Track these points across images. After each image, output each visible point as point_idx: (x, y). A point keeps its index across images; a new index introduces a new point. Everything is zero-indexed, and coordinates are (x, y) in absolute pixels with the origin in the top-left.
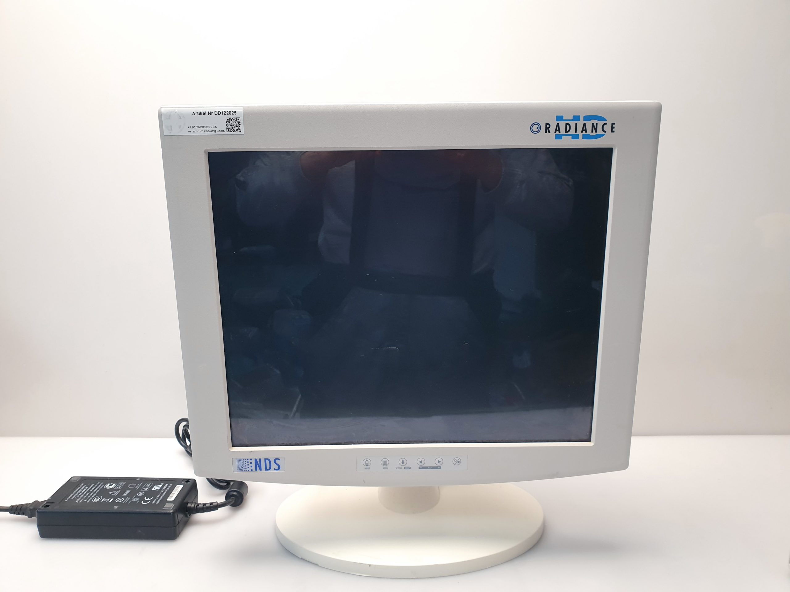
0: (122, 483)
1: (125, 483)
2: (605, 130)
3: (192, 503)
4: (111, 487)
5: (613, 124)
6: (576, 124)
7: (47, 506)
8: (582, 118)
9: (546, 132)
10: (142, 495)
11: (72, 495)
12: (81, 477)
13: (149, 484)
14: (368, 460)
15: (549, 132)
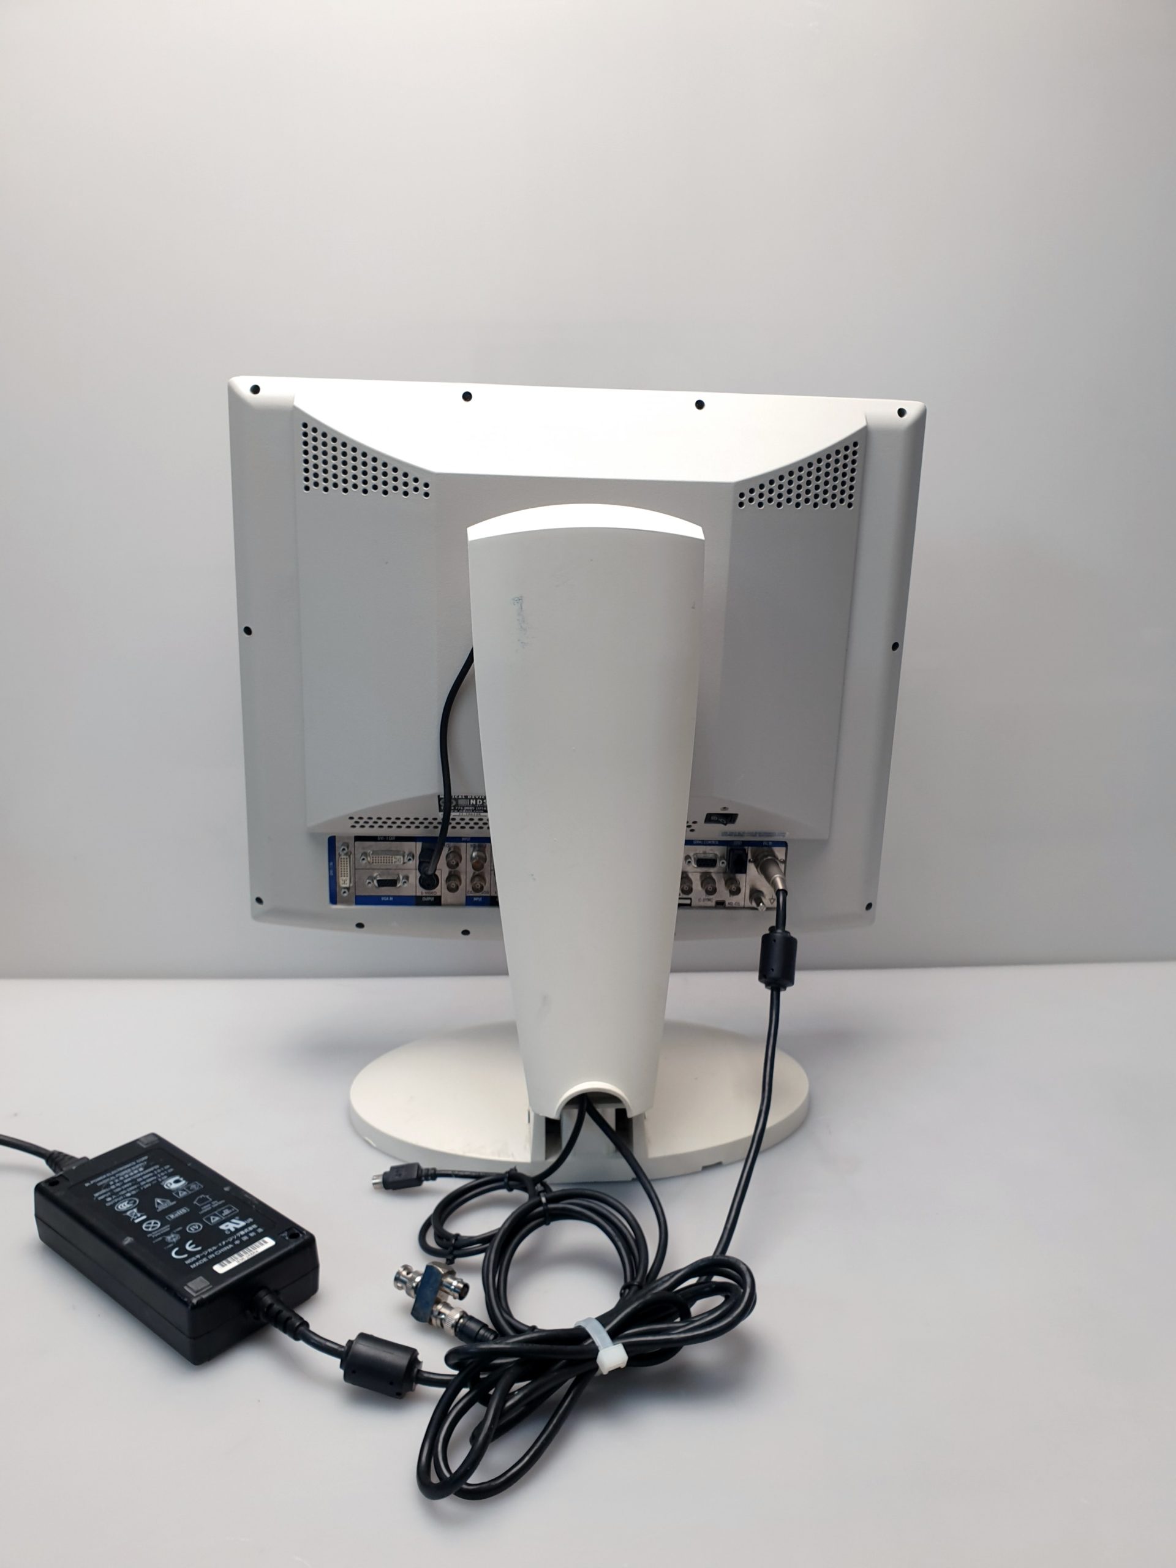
3: (269, 1292)
4: (174, 1186)
10: (193, 1231)
12: (161, 1139)
13: (230, 1208)
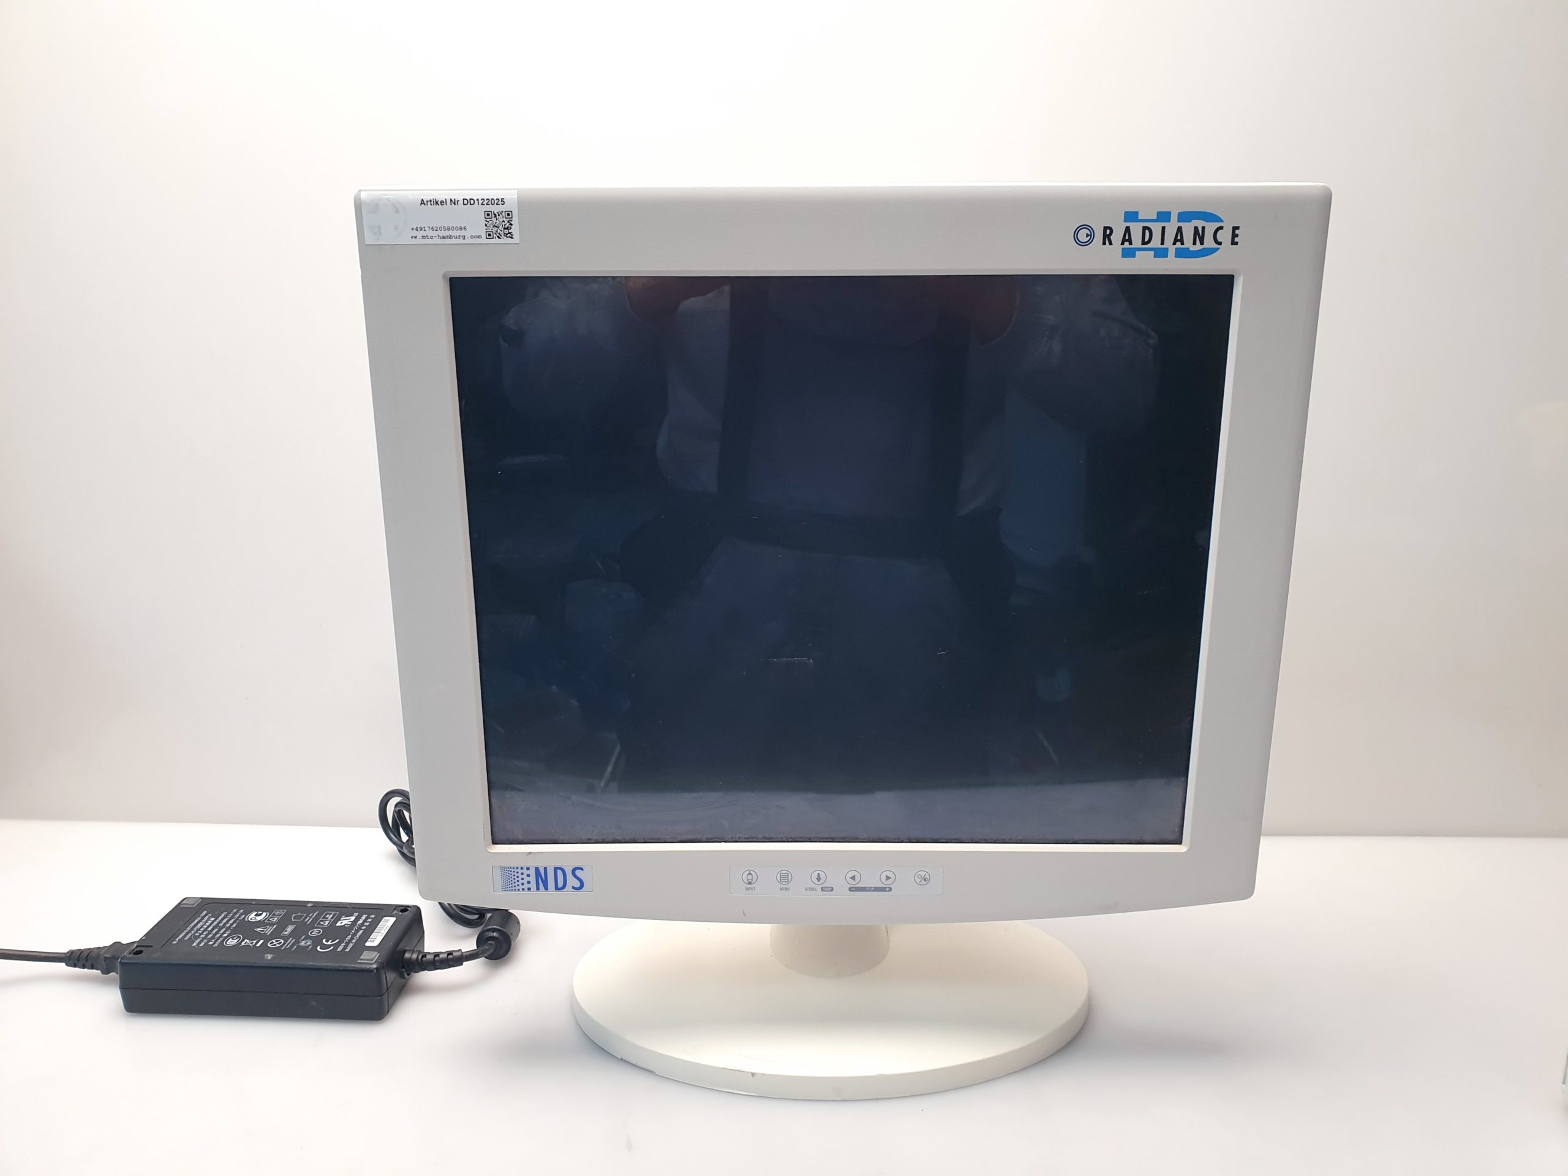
0: (280, 912)
1: (286, 911)
2: (1219, 239)
3: (413, 952)
4: (259, 918)
5: (1235, 228)
6: (1164, 228)
7: (140, 952)
8: (1174, 217)
9: (1104, 243)
10: (317, 935)
11: (186, 931)
12: (202, 898)
13: (330, 914)
14: (751, 872)
15: (1111, 243)
